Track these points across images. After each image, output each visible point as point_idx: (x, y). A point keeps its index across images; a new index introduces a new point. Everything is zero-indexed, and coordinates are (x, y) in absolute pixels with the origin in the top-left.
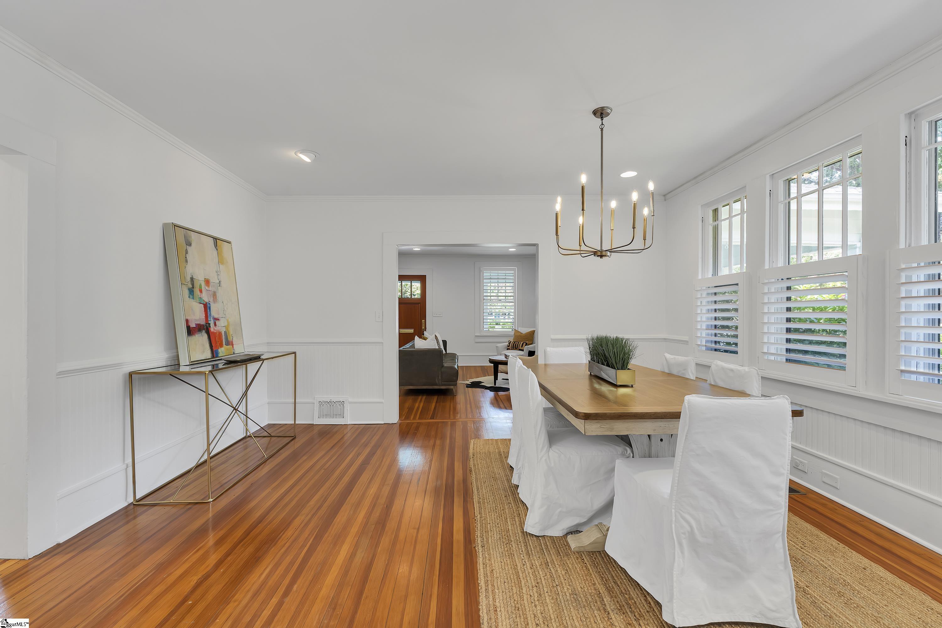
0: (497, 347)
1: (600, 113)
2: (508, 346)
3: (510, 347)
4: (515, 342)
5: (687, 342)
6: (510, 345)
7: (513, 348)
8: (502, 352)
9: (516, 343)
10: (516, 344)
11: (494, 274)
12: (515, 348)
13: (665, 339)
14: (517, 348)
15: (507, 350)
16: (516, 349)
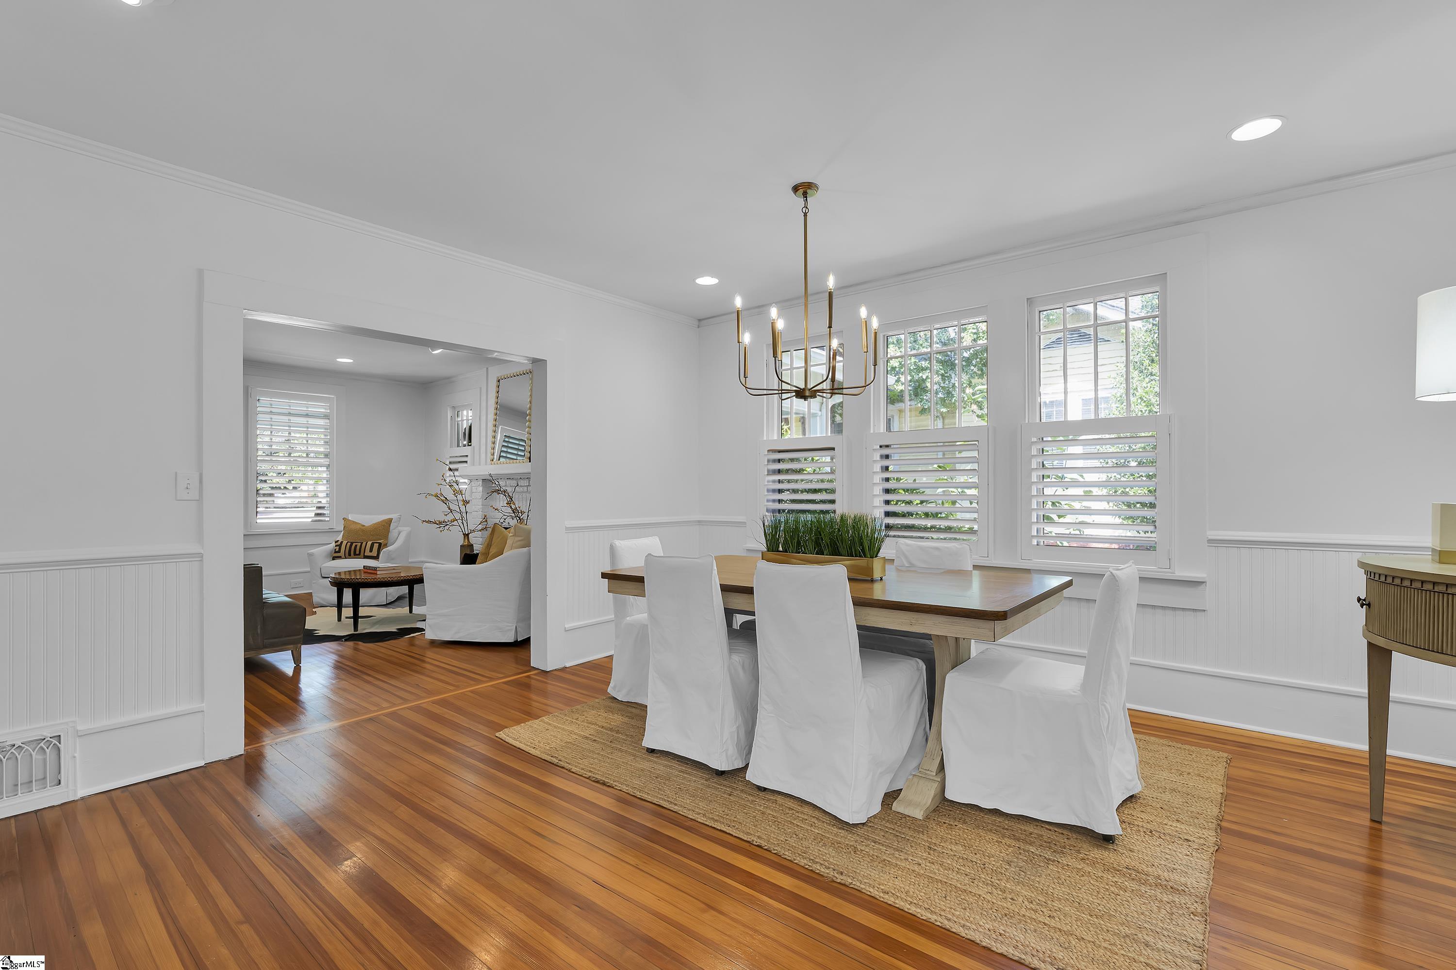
0: (310, 555)
1: (803, 189)
2: (336, 552)
3: (342, 554)
4: (352, 544)
5: (745, 523)
6: (340, 549)
7: (350, 555)
8: (323, 565)
9: (354, 544)
10: (356, 546)
11: (281, 404)
12: (355, 554)
13: (699, 521)
14: (359, 554)
15: (333, 560)
16: (357, 556)
